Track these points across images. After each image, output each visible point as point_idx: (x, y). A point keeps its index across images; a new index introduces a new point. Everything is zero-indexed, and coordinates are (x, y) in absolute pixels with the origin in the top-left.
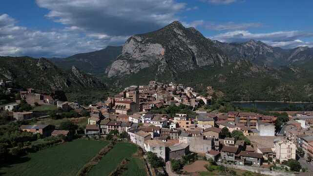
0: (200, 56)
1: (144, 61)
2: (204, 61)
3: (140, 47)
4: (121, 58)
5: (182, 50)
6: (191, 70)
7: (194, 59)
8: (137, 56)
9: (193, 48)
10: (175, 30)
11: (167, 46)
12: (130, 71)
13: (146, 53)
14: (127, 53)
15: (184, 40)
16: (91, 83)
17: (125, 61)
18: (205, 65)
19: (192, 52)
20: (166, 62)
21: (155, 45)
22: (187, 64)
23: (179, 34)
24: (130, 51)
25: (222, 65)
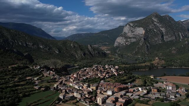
0: (167, 35)
1: (133, 37)
2: (169, 37)
3: (132, 29)
4: (122, 36)
5: (156, 31)
6: (160, 44)
7: (162, 36)
8: (130, 34)
9: (163, 30)
10: (153, 18)
11: (147, 29)
12: (125, 43)
13: (135, 33)
14: (125, 33)
15: (158, 25)
16: (96, 54)
17: (124, 37)
18: (169, 40)
19: (162, 32)
20: (144, 39)
21: (139, 28)
22: (157, 40)
23: (155, 21)
24: (127, 32)
25: (180, 40)
